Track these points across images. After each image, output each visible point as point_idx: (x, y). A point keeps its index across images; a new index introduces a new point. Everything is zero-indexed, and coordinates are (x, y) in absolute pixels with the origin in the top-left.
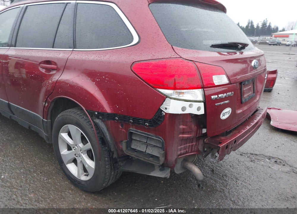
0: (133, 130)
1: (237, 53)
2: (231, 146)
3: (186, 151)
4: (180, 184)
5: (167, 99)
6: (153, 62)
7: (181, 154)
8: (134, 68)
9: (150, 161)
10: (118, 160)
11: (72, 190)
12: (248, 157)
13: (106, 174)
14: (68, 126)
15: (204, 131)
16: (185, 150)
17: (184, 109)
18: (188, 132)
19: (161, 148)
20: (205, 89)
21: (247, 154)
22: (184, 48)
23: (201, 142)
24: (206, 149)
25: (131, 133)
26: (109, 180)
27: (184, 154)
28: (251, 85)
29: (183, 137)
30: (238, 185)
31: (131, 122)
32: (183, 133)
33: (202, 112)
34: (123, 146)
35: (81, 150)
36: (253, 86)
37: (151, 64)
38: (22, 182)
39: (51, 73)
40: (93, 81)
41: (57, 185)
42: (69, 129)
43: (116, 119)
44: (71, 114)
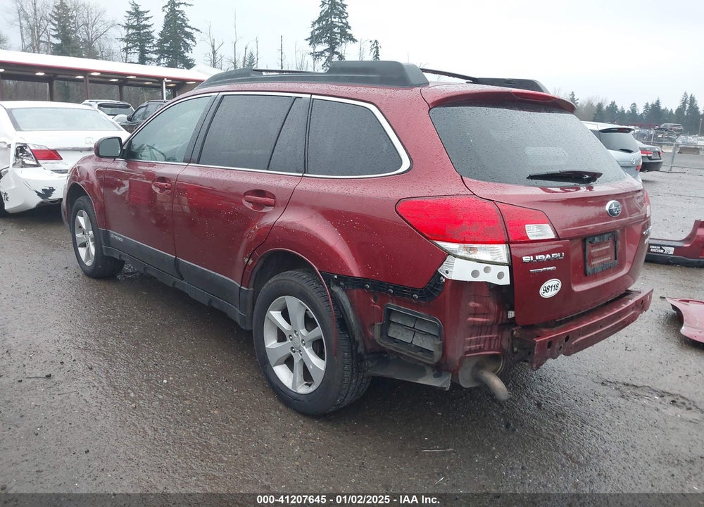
0: (393, 307)
1: (579, 189)
2: (558, 344)
3: (480, 347)
4: (473, 420)
5: (449, 258)
6: (431, 200)
7: (470, 351)
8: (401, 209)
9: (418, 356)
10: (365, 357)
11: (281, 411)
12: (616, 389)
13: (343, 380)
14: (284, 299)
15: (511, 314)
16: (478, 346)
17: (475, 273)
18: (484, 314)
19: (437, 337)
20: (511, 245)
21: (616, 383)
22: (482, 180)
23: (507, 334)
24: (515, 349)
25: (390, 312)
26: (348, 392)
27: (475, 351)
28: (609, 243)
29: (474, 321)
30: (584, 432)
31: (390, 293)
32: (475, 315)
33: (506, 281)
34: (376, 333)
35: (303, 340)
36: (613, 247)
37: (427, 203)
38: (198, 392)
39: (264, 211)
40: (335, 226)
41: (256, 402)
42: (285, 303)
43: (366, 288)
44: (292, 279)
